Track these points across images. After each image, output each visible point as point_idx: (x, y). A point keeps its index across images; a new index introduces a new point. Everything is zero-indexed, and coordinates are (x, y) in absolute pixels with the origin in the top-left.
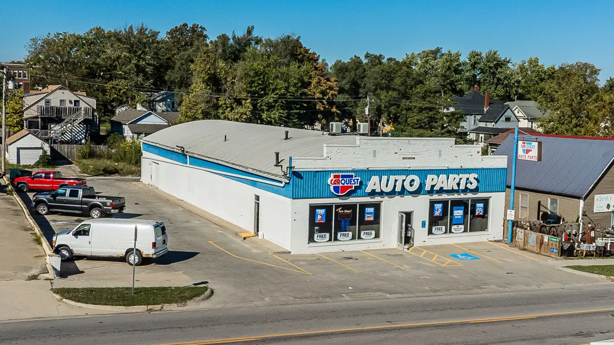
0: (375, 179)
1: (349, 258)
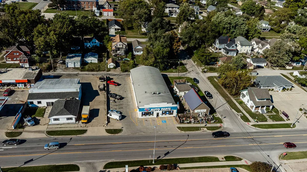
0: (152, 109)
1: (146, 120)
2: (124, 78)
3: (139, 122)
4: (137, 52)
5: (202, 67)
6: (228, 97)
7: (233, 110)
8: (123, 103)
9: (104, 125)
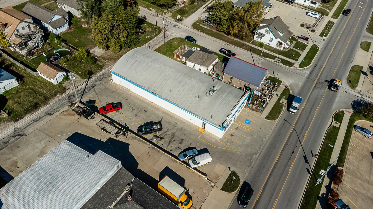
1: (232, 135)
2: (106, 89)
3: (228, 144)
4: (59, 28)
5: (167, 14)
6: (243, 44)
7: (266, 58)
8: (172, 131)
9: (210, 185)
